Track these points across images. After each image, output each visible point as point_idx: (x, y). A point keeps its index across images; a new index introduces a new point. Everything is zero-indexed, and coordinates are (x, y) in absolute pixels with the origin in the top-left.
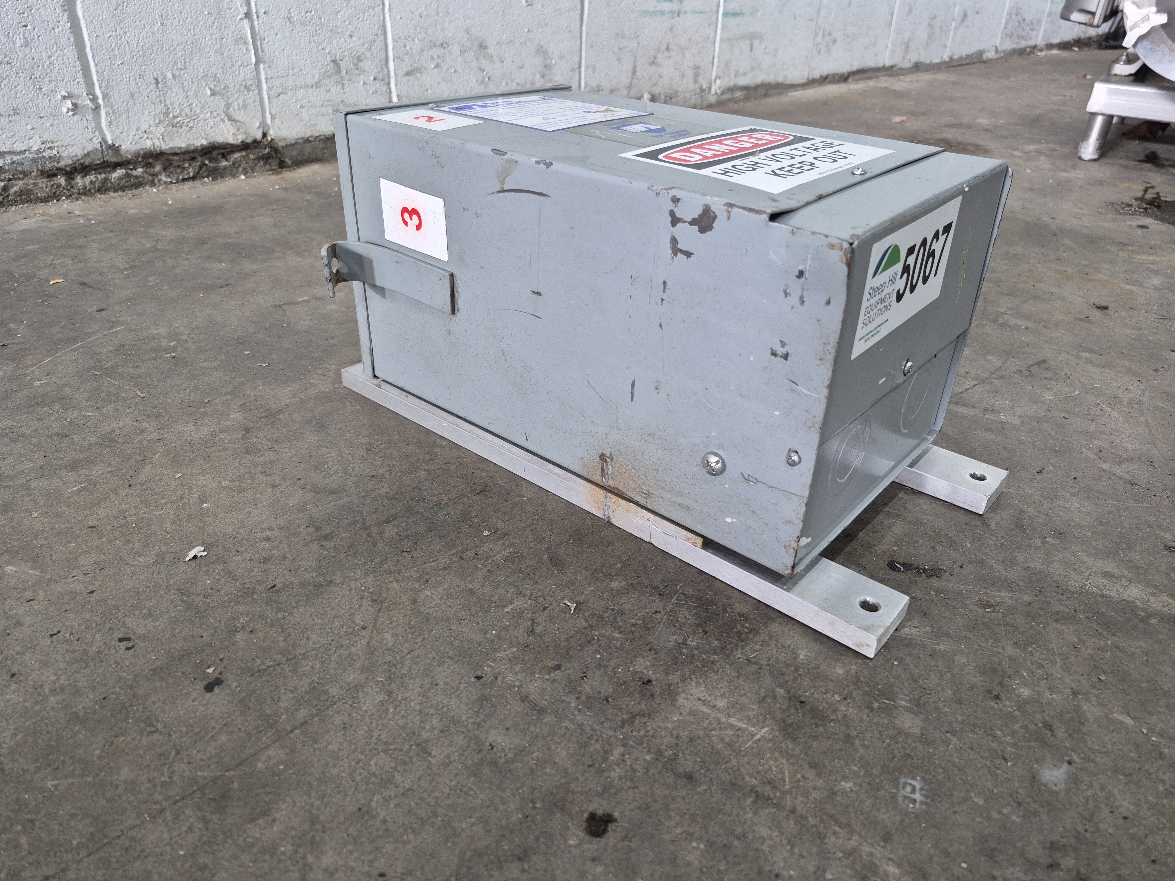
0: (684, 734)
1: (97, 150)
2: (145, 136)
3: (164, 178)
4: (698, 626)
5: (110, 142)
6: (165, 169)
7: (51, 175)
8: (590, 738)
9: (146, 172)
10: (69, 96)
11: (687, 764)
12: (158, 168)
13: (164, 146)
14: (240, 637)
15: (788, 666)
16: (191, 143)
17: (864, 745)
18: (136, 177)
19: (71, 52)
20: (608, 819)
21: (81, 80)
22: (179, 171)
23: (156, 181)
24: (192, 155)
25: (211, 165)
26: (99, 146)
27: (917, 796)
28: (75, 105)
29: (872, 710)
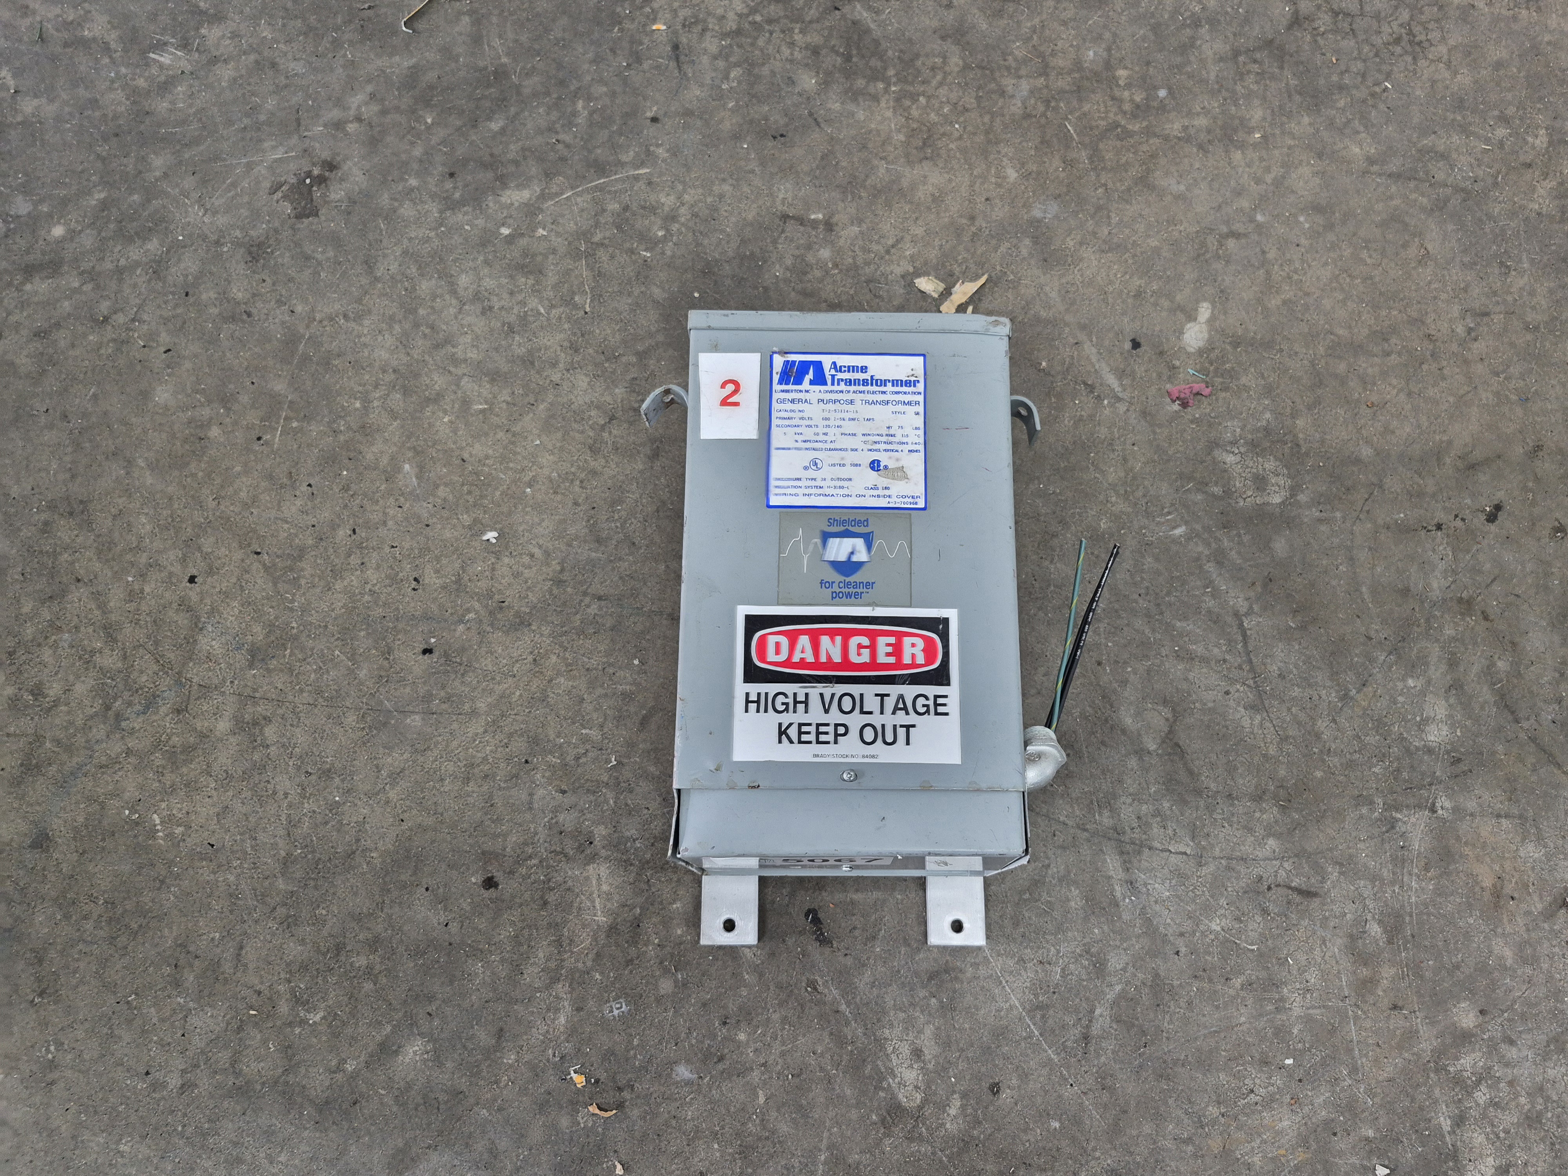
0: (570, 883)
4: (655, 837)
8: (533, 843)
11: (552, 897)
14: (461, 628)
15: (661, 903)
17: (631, 972)
20: (496, 885)
27: (616, 1012)
29: (661, 963)
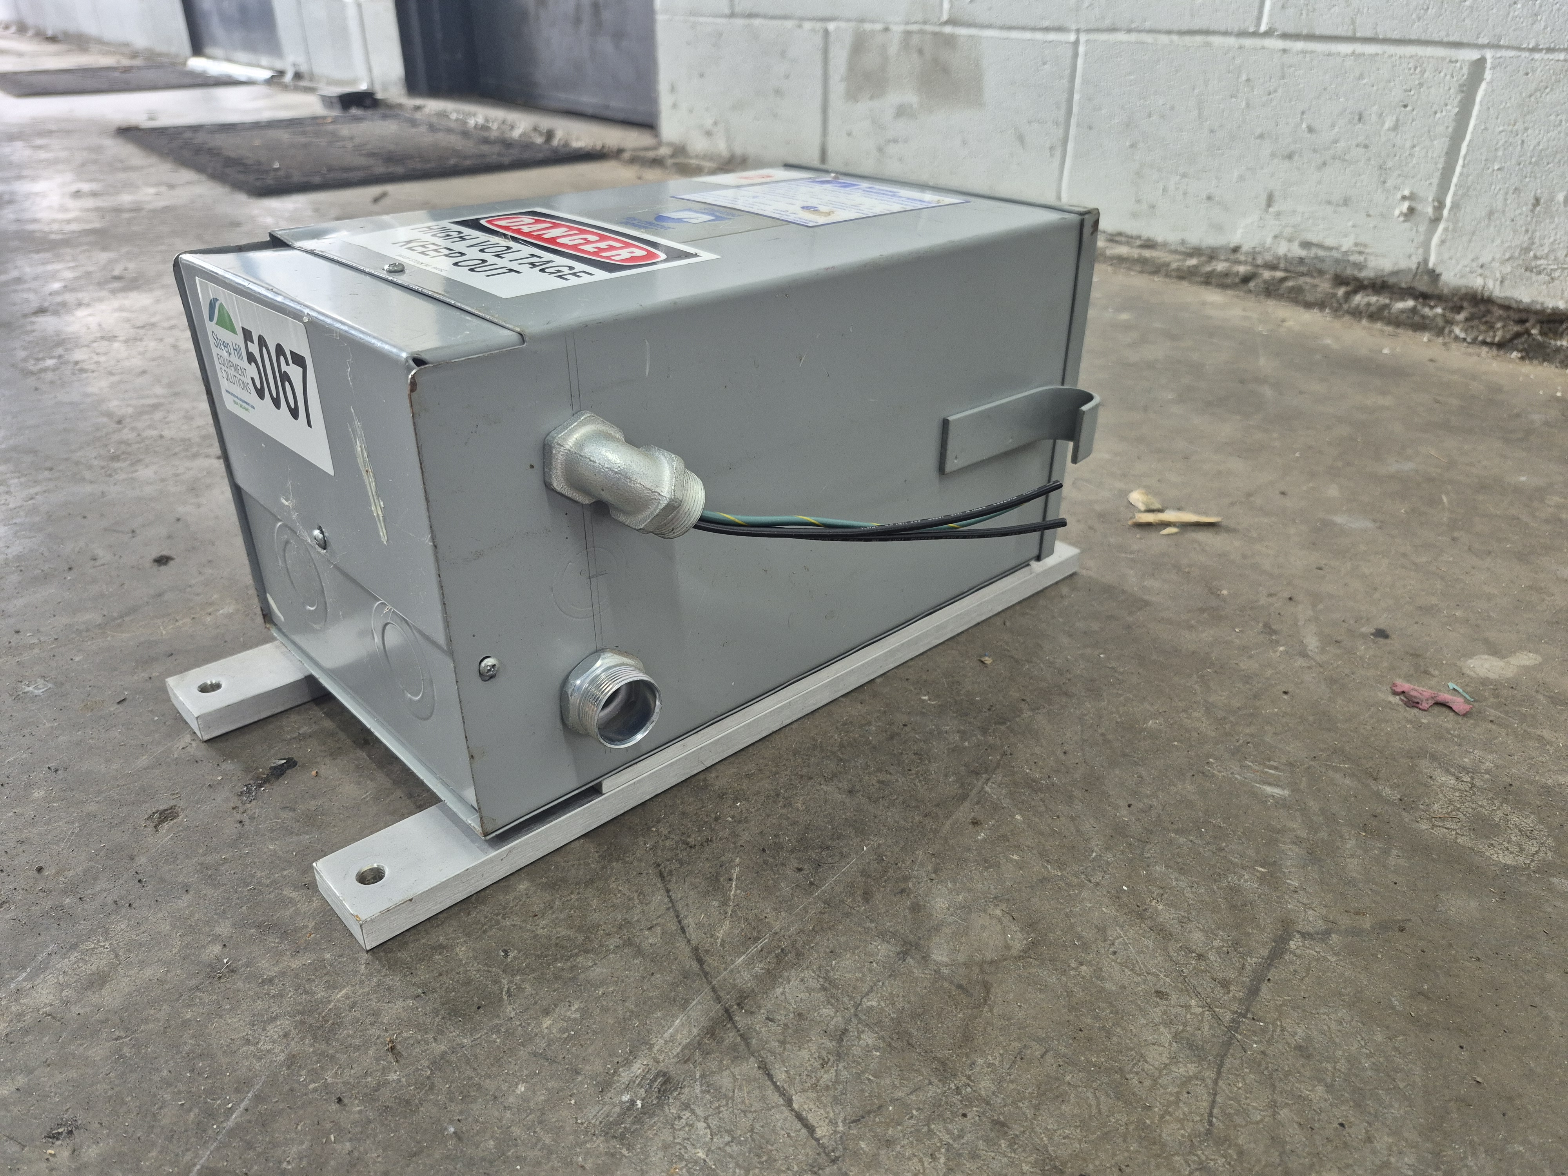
1: (1410, 270)
2: (1480, 271)
3: (1457, 331)
5: (1431, 265)
6: (1467, 320)
7: (1339, 280)
9: (1443, 315)
10: (1411, 197)
12: (1461, 317)
13: (1498, 292)
16: (1540, 299)
18: (1424, 317)
19: (1441, 145)
21: (1435, 181)
22: (1483, 328)
23: (1446, 331)
24: (1524, 316)
25: (1539, 338)
26: (1414, 267)
28: (1411, 210)
